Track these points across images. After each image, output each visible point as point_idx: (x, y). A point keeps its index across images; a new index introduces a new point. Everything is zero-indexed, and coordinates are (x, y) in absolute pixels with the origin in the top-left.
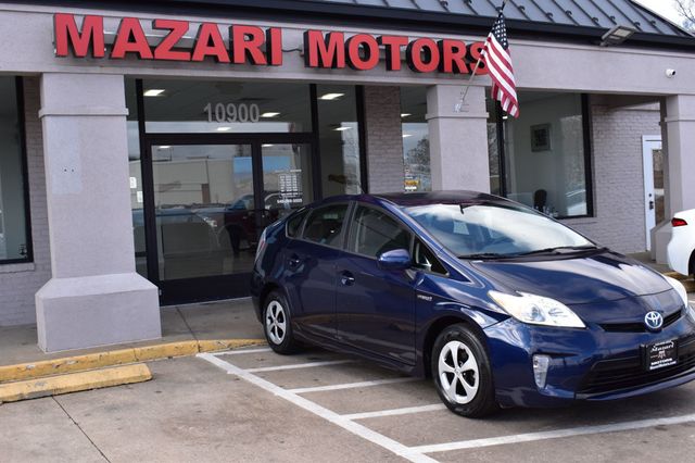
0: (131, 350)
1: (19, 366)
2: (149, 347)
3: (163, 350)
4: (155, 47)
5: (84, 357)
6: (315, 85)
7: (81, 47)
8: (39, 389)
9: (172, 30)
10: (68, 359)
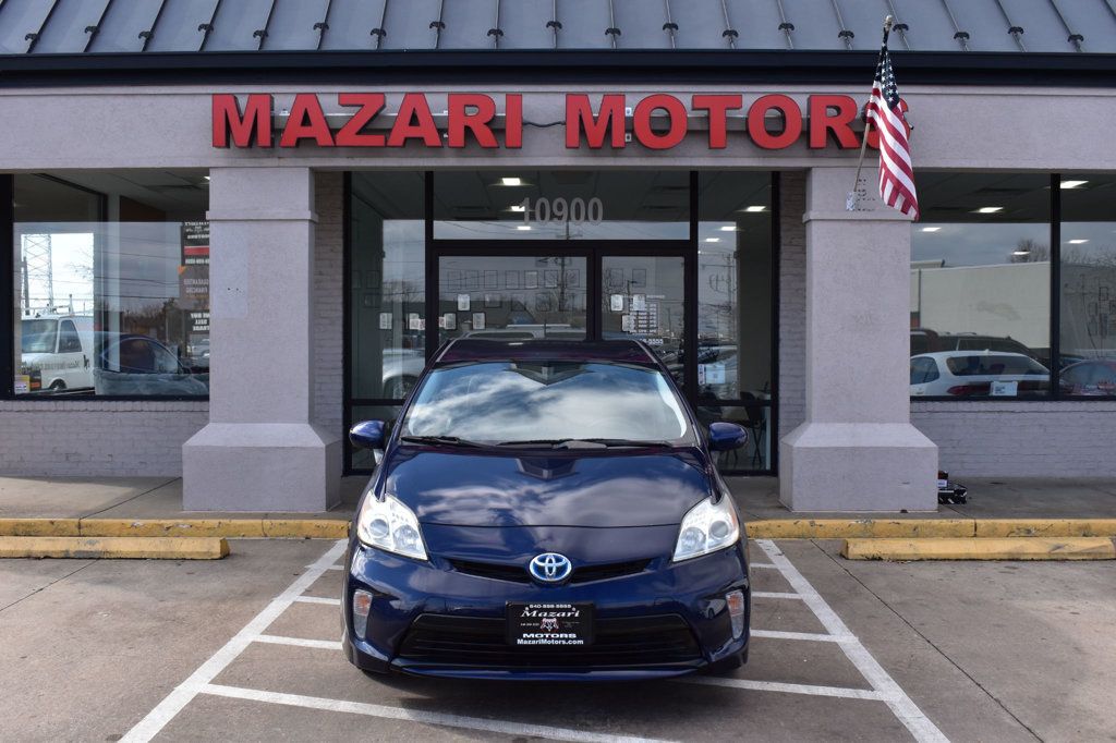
0: (259, 521)
1: (124, 521)
2: (283, 521)
3: (300, 527)
4: (338, 130)
5: (200, 521)
6: (697, 172)
7: (242, 133)
8: (87, 548)
9: (362, 106)
10: (180, 521)
